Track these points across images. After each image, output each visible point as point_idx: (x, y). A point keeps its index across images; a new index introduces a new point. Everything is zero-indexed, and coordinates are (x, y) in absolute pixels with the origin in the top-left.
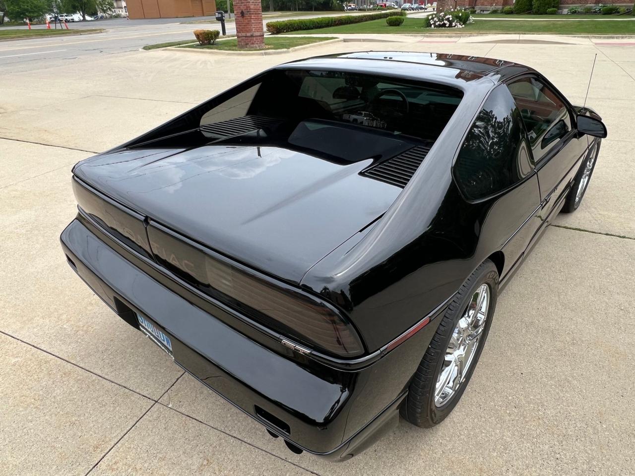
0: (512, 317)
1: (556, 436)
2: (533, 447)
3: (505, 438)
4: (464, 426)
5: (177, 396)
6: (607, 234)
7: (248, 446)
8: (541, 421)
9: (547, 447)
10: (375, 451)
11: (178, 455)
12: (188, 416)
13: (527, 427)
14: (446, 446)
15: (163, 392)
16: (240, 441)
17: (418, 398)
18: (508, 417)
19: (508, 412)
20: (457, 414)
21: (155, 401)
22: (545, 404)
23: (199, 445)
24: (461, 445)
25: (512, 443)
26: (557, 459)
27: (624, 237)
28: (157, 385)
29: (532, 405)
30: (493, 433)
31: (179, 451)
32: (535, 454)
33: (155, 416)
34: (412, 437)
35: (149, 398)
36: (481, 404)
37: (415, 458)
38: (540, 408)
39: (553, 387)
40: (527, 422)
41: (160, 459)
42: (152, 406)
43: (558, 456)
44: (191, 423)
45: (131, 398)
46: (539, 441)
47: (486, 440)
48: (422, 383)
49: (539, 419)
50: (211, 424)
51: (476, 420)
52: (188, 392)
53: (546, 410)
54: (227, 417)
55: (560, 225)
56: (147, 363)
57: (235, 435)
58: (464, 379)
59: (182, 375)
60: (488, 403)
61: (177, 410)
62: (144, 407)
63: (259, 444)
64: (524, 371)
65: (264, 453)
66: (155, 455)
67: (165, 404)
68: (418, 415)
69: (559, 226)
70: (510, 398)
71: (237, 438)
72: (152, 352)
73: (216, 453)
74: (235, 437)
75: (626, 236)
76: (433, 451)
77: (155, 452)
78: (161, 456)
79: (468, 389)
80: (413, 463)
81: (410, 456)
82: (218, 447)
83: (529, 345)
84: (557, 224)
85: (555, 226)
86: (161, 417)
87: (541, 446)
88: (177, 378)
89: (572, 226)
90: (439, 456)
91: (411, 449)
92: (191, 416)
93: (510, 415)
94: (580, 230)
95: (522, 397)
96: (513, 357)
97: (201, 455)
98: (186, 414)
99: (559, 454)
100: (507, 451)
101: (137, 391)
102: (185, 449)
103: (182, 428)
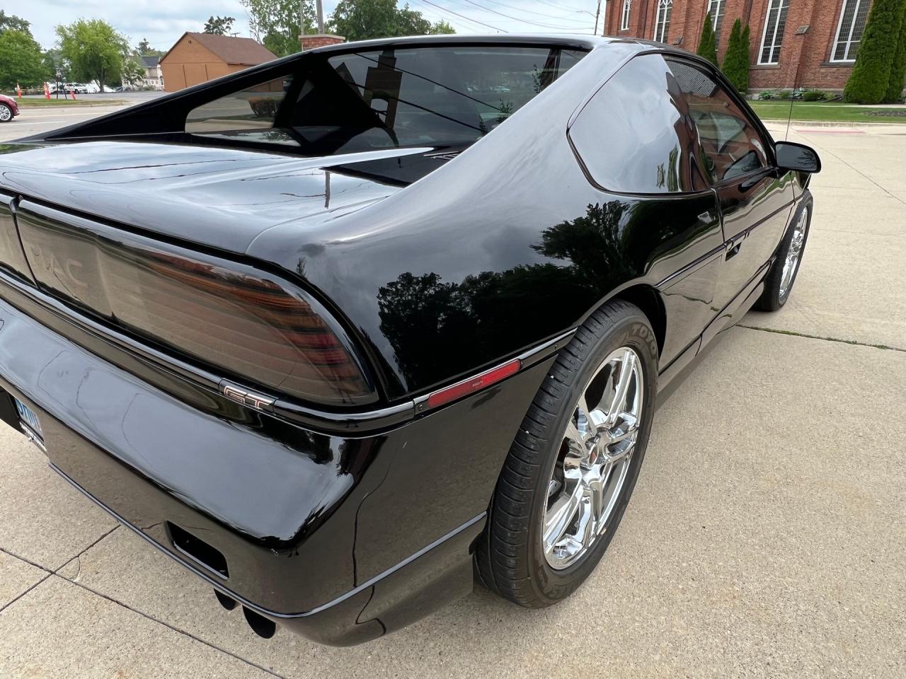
0: (687, 446)
1: (764, 625)
2: (725, 644)
3: (675, 629)
4: (603, 610)
5: (95, 564)
6: (829, 339)
7: (204, 647)
8: (737, 602)
9: (748, 644)
10: (440, 654)
11: (65, 664)
12: (105, 597)
13: (714, 611)
14: (570, 643)
15: (72, 556)
16: (191, 639)
17: (509, 535)
18: (681, 595)
19: (680, 587)
20: (591, 591)
21: (51, 572)
22: (744, 573)
23: (111, 646)
24: (597, 641)
25: (688, 637)
26: (768, 664)
27: (855, 343)
28: (62, 546)
29: (721, 577)
30: (654, 623)
31: (69, 658)
32: (730, 655)
33: (41, 597)
34: (509, 629)
35: (41, 568)
36: (634, 574)
37: (512, 666)
38: (736, 581)
39: (757, 547)
40: (713, 603)
41: (28, 672)
42: (42, 581)
43: (770, 659)
44: (107, 609)
45: (8, 567)
46: (734, 634)
47: (642, 633)
48: (514, 504)
49: (735, 597)
50: (144, 610)
51: (625, 600)
52: (116, 556)
53: (746, 584)
54: (176, 598)
55: (758, 326)
56: (55, 511)
57: (183, 628)
58: (605, 530)
59: (112, 531)
60: (646, 572)
61: (88, 586)
62: (27, 581)
63: (227, 646)
64: (708, 523)
65: (231, 658)
66: (20, 665)
67: (68, 577)
68: (510, 572)
69: (757, 329)
70: (684, 565)
71: (187, 634)
72: (70, 495)
73: (140, 660)
74: (183, 632)
75: (858, 342)
76: (545, 652)
77: (22, 659)
78: (32, 666)
79: (612, 550)
80: (507, 674)
81: (502, 661)
82: (146, 650)
83: (715, 486)
84: (754, 326)
85: (752, 328)
86: (55, 597)
87: (738, 643)
88: (102, 534)
89: (776, 329)
90: (555, 661)
91: (507, 650)
92: (110, 597)
93: (684, 591)
94: (788, 333)
95: (704, 564)
96: (689, 502)
97: (111, 664)
98: (103, 593)
99: (771, 655)
100: (679, 652)
101: (23, 555)
102: (82, 654)
103: (88, 617)
